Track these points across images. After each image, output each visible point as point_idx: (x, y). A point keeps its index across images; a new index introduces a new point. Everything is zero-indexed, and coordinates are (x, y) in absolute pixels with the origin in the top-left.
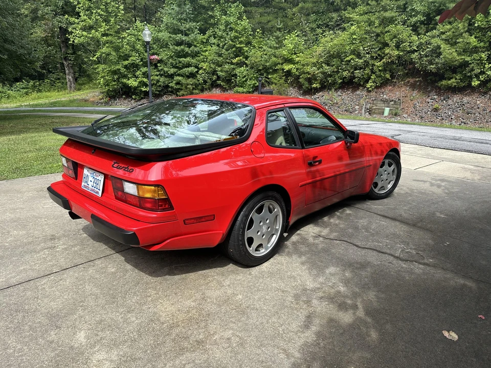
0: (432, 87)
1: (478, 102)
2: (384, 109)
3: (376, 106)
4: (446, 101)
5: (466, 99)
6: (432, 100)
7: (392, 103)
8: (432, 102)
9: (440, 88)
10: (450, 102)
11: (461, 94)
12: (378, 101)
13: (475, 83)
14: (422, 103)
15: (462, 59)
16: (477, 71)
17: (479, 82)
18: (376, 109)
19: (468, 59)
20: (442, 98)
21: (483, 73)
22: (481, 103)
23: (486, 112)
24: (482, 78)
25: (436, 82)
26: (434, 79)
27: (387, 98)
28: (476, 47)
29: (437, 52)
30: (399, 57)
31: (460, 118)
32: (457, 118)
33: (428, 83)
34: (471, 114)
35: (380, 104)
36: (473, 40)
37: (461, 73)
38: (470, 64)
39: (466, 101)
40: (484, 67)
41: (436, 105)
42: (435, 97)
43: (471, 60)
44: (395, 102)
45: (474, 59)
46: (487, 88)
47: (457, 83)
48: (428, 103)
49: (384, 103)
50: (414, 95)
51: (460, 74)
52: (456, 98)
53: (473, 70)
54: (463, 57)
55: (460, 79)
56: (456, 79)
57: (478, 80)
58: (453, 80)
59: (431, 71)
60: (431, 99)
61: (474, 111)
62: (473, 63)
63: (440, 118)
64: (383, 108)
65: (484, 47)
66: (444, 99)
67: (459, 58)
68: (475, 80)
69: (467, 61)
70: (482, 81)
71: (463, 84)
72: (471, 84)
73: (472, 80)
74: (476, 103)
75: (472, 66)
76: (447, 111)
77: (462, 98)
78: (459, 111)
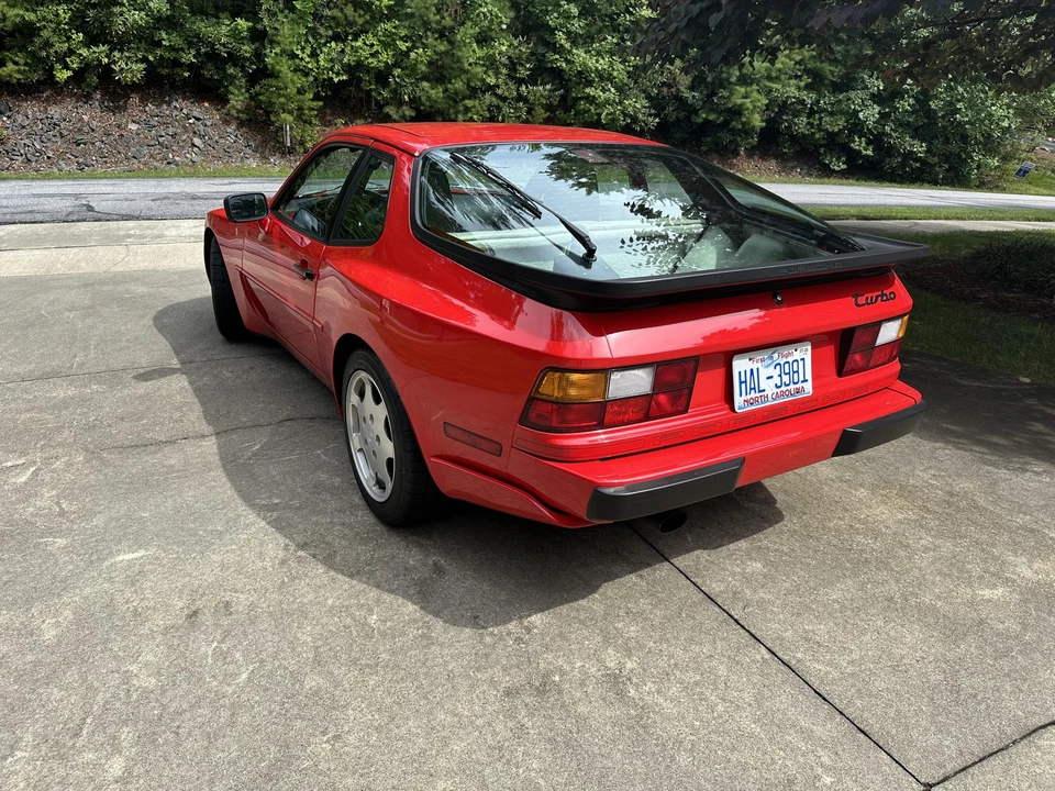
1: (85, 118)
4: (9, 117)
5: (55, 111)
10: (19, 118)
11: (34, 98)
13: (62, 75)
15: (17, 15)
16: (60, 46)
17: (70, 73)
19: (30, 16)
21: (71, 52)
22: (92, 118)
23: (112, 138)
24: (74, 63)
31: (68, 155)
32: (61, 156)
34: (85, 144)
37: (23, 48)
38: (40, 29)
39: (56, 116)
40: (69, 39)
43: (39, 20)
45: (44, 19)
46: (89, 86)
47: (19, 72)
51: (20, 51)
52: (30, 110)
53: (48, 44)
54: (21, 12)
55: (26, 64)
56: (16, 63)
57: (66, 67)
58: (11, 66)
61: (86, 138)
62: (45, 27)
63: (20, 159)
67: (11, 13)
68: (58, 66)
69: (31, 24)
70: (74, 71)
71: (35, 77)
72: (54, 76)
73: (52, 68)
74: (81, 120)
75: (45, 34)
76: (27, 141)
77: (46, 109)
78: (54, 139)
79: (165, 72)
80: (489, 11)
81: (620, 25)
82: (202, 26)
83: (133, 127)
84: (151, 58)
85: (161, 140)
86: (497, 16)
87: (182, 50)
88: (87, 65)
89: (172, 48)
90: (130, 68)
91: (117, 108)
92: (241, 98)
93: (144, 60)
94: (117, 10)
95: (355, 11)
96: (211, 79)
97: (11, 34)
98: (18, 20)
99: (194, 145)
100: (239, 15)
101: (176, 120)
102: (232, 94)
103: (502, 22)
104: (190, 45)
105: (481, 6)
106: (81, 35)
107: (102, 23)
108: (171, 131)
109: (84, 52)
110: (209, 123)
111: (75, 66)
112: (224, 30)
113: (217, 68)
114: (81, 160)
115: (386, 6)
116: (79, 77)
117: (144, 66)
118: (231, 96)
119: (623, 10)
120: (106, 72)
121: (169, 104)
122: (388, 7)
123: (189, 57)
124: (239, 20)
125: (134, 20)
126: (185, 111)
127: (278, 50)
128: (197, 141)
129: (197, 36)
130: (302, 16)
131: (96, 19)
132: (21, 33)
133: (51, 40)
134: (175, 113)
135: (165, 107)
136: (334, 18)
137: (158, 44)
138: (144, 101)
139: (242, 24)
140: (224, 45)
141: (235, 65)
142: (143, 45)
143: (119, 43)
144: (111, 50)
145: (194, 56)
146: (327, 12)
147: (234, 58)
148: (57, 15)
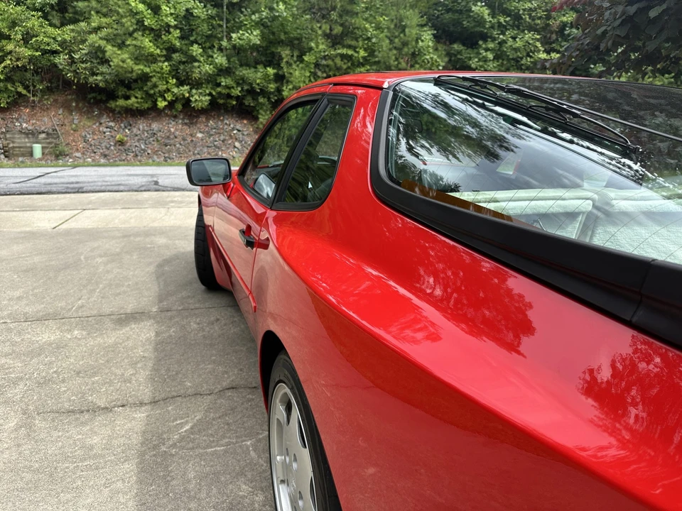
0: (99, 109)
1: (172, 130)
2: (32, 148)
3: (13, 142)
4: (129, 130)
5: (155, 126)
6: (109, 130)
7: (43, 136)
8: (110, 132)
9: (112, 111)
10: (135, 130)
11: (145, 118)
12: (14, 134)
13: (161, 104)
14: (94, 133)
15: (140, 69)
16: (162, 87)
17: (166, 103)
18: (14, 147)
19: (147, 70)
20: (122, 125)
21: (168, 90)
22: (176, 130)
23: (187, 142)
24: (169, 97)
25: (107, 101)
26: (99, 98)
27: (30, 128)
28: (152, 55)
29: (99, 56)
30: (31, 59)
31: (160, 152)
32: (155, 152)
33: (89, 103)
34: (170, 145)
35: (19, 138)
36: (147, 43)
38: (151, 77)
39: (156, 129)
40: (167, 82)
41: (118, 137)
42: (112, 124)
43: (151, 72)
44: (48, 134)
45: (155, 71)
46: (177, 110)
47: (138, 102)
48: (104, 133)
49: (28, 138)
50: (76, 122)
51: (140, 90)
52: (142, 125)
53: (155, 86)
55: (142, 98)
56: (136, 98)
57: (165, 99)
58: (133, 99)
59: (97, 85)
60: (107, 128)
61: (172, 142)
62: (154, 76)
63: (132, 154)
64: (28, 145)
65: (162, 56)
66: (126, 127)
67: (136, 68)
68: (160, 99)
69: (147, 74)
70: (169, 102)
71: (146, 106)
72: (156, 105)
73: (156, 100)
74: (170, 131)
75: (154, 80)
76: (137, 144)
77: (150, 124)
78: (153, 143)
79: (221, 101)
80: (432, 58)
81: (522, 65)
82: (247, 73)
83: (200, 135)
84: (214, 93)
85: (216, 143)
86: (436, 61)
87: (233, 87)
88: (177, 98)
89: (227, 87)
90: (200, 99)
91: (192, 124)
92: (267, 117)
93: (210, 94)
94: (196, 64)
95: (342, 60)
96: (249, 106)
97: (136, 81)
98: (140, 72)
99: (235, 147)
100: (269, 66)
101: (226, 132)
102: (262, 115)
103: (439, 65)
104: (238, 84)
105: (425, 54)
106: (175, 80)
107: (187, 73)
108: (222, 138)
109: (175, 90)
110: (245, 133)
111: (169, 99)
112: (259, 75)
113: (253, 99)
114: (166, 155)
115: (362, 57)
116: (171, 105)
117: (208, 98)
118: (260, 116)
119: (525, 54)
120: (187, 102)
121: (222, 121)
122: (364, 58)
123: (237, 92)
124: (268, 69)
125: (206, 70)
126: (232, 126)
127: (291, 87)
128: (237, 144)
129: (243, 79)
130: (308, 65)
131: (184, 70)
132: (141, 80)
133: (157, 83)
134: (226, 127)
135: (220, 123)
136: (328, 66)
137: (219, 85)
138: (208, 120)
139: (271, 71)
140: (258, 84)
141: (264, 97)
142: (210, 86)
143: (196, 84)
144: (191, 89)
145: (240, 92)
146: (324, 62)
147: (263, 92)
148: (162, 69)
